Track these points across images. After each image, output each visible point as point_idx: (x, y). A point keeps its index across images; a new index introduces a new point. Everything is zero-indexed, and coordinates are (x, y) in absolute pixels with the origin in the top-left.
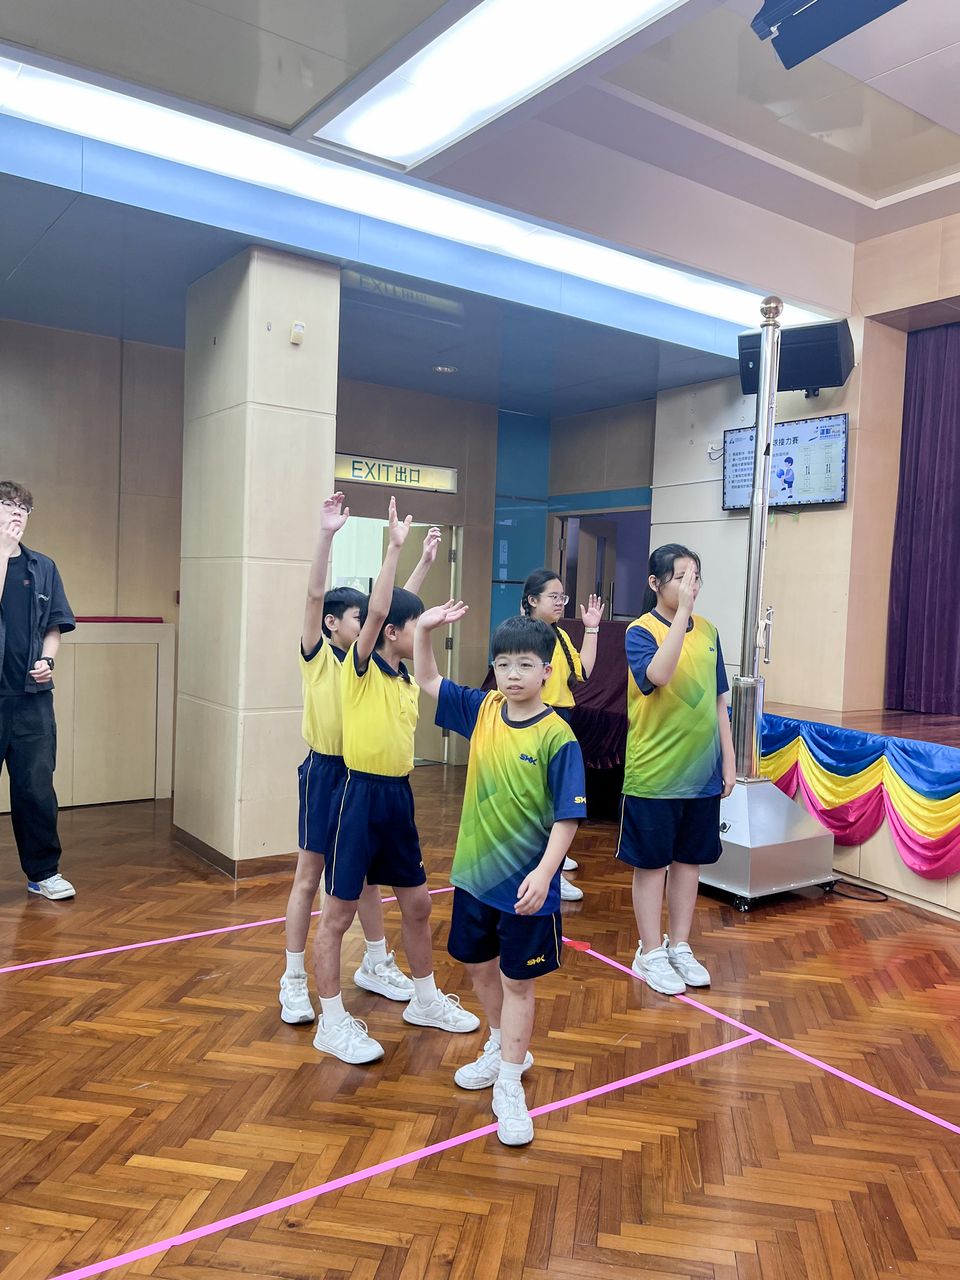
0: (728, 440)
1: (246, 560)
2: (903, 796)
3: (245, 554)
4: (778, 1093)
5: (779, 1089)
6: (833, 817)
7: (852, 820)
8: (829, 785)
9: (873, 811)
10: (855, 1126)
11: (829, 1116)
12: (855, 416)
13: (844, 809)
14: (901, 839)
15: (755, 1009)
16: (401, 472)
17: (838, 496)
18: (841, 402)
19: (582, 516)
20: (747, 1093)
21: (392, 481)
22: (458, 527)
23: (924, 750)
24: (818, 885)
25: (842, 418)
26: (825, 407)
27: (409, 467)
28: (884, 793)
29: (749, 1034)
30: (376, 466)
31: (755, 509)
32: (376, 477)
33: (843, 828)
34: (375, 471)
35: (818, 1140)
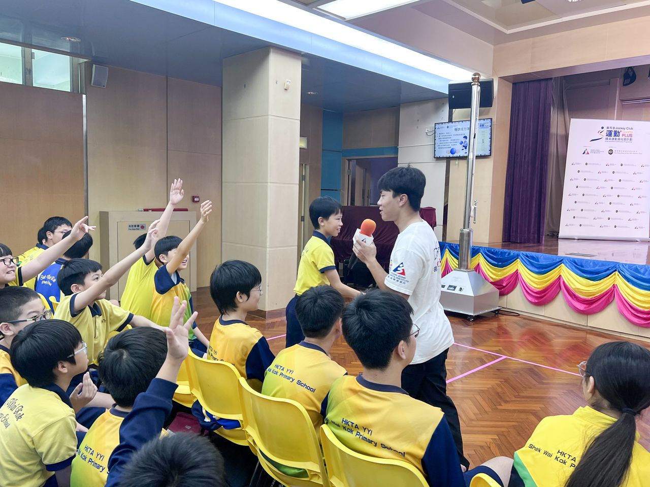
0: (437, 127)
1: (269, 184)
2: (527, 274)
3: (269, 181)
6: (497, 284)
7: (504, 285)
8: (494, 272)
9: (514, 281)
12: (494, 120)
13: (502, 280)
14: (526, 291)
17: (488, 153)
18: (488, 113)
22: (305, 165)
23: (535, 256)
24: (492, 312)
25: (489, 120)
26: (481, 115)
28: (519, 275)
29: (502, 357)
33: (502, 288)
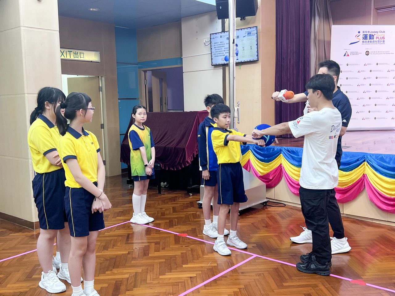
0: (212, 37)
1: (26, 95)
2: (289, 167)
3: (26, 92)
4: (268, 272)
5: (267, 271)
6: (264, 178)
7: (271, 178)
8: (262, 166)
9: (278, 174)
10: (295, 278)
11: (286, 276)
12: (260, 27)
13: (268, 175)
15: (252, 247)
16: (76, 54)
17: (256, 59)
18: (254, 22)
19: (152, 70)
20: (258, 274)
21: (72, 58)
22: (101, 77)
23: (296, 150)
24: (261, 204)
25: (255, 28)
26: (248, 23)
27: (79, 51)
28: (282, 167)
29: (253, 255)
30: (65, 52)
31: (231, 64)
32: (65, 56)
33: (268, 182)
34: (65, 54)
35: (285, 284)
